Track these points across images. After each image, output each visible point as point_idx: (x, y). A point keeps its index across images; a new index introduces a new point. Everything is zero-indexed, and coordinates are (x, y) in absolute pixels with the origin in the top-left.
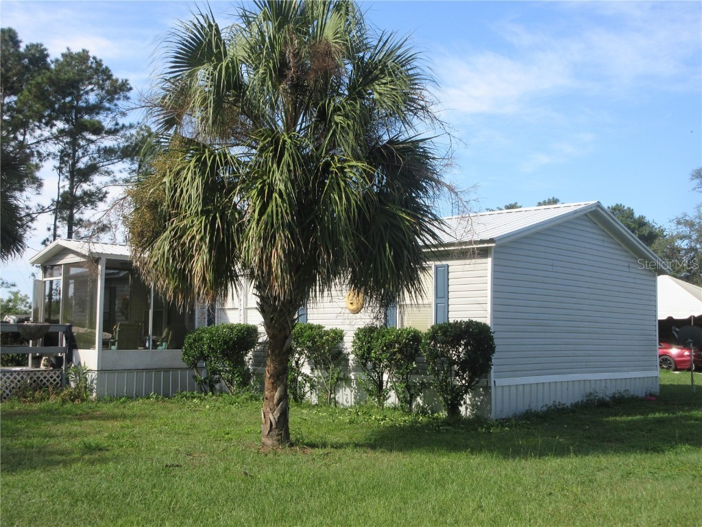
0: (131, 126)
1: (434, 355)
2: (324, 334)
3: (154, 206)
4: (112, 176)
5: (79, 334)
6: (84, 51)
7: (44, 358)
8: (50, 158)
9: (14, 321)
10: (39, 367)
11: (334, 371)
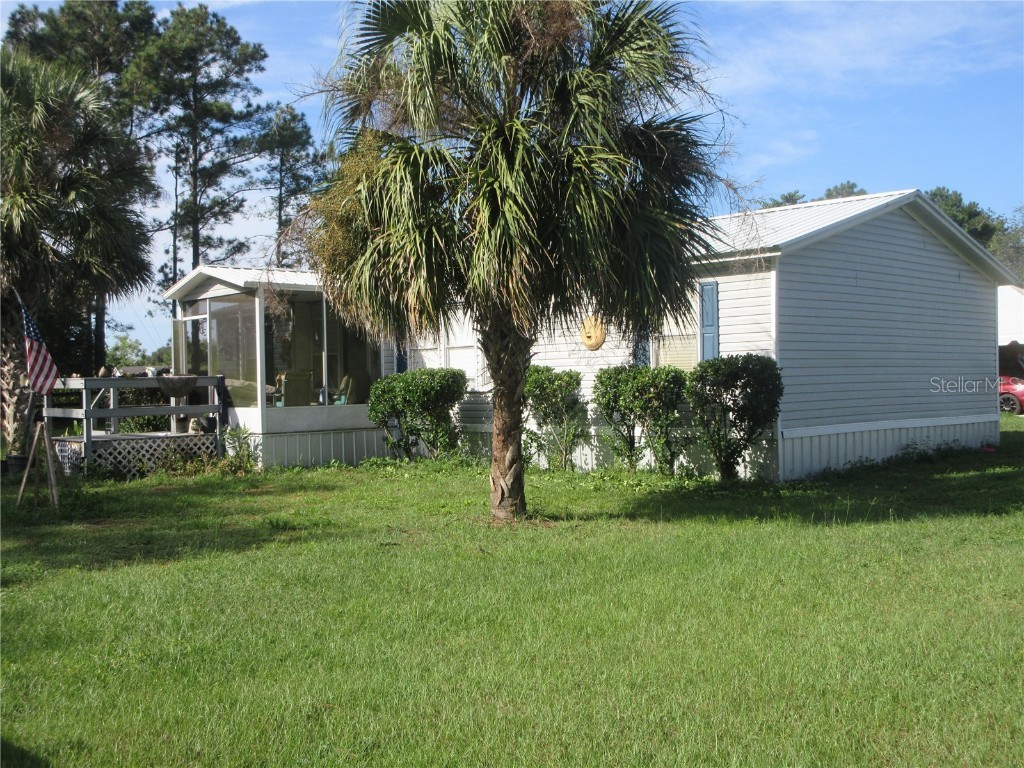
0: (269, 108)
1: (702, 401)
2: (556, 379)
3: (346, 221)
4: (248, 176)
5: (234, 388)
6: (201, 6)
7: (192, 420)
8: (162, 154)
9: (153, 373)
10: (187, 431)
11: (569, 427)
